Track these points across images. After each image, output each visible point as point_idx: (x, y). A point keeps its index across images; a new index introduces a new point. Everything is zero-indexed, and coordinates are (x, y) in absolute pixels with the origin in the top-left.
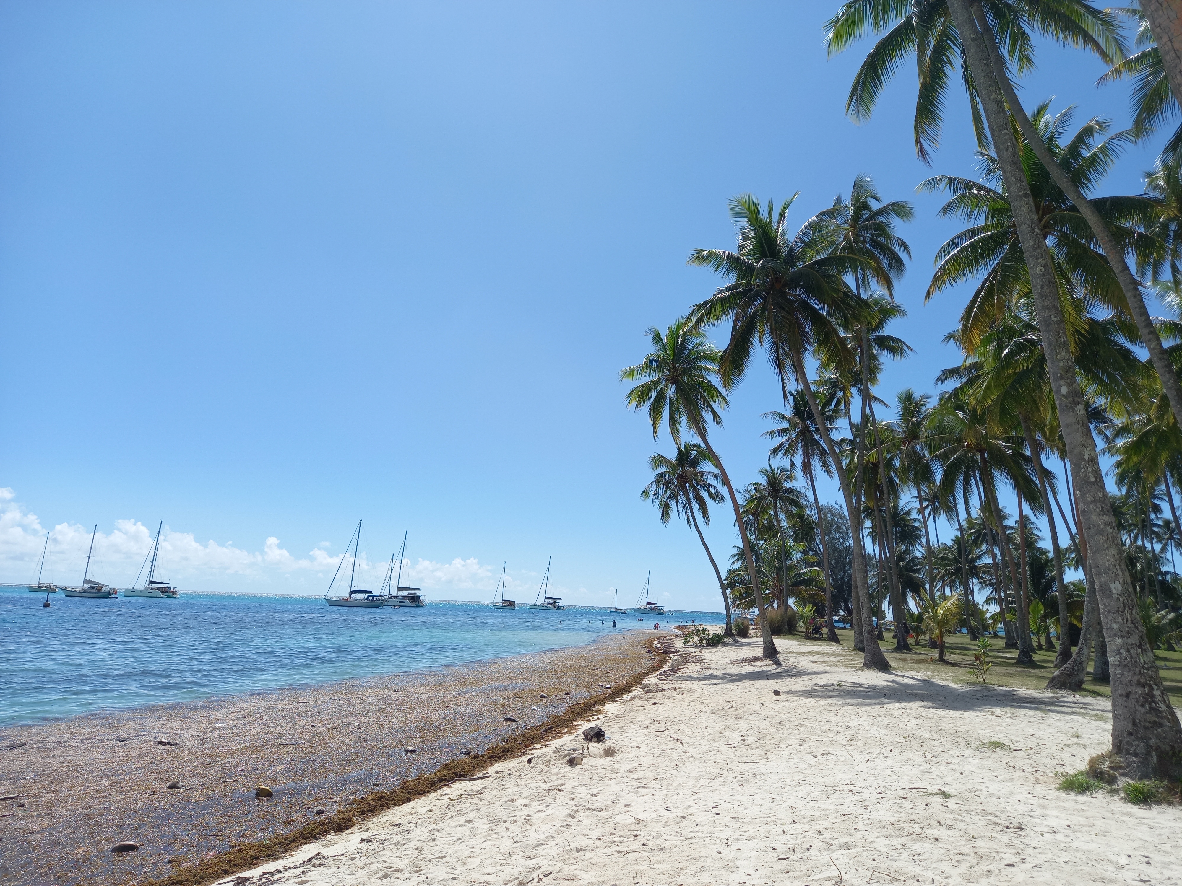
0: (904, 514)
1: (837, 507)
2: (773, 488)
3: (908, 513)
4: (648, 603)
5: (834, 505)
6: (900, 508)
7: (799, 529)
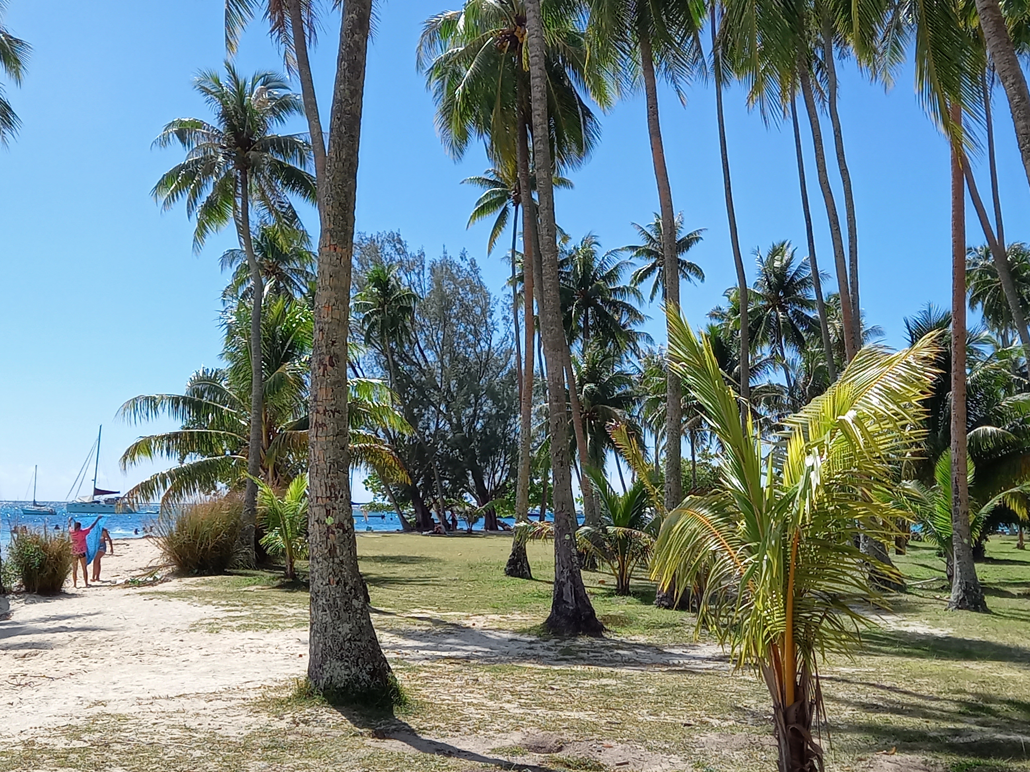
0: (603, 278)
1: (465, 265)
2: (237, 135)
3: (612, 276)
4: (98, 492)
5: (457, 260)
6: (596, 265)
7: (377, 312)
